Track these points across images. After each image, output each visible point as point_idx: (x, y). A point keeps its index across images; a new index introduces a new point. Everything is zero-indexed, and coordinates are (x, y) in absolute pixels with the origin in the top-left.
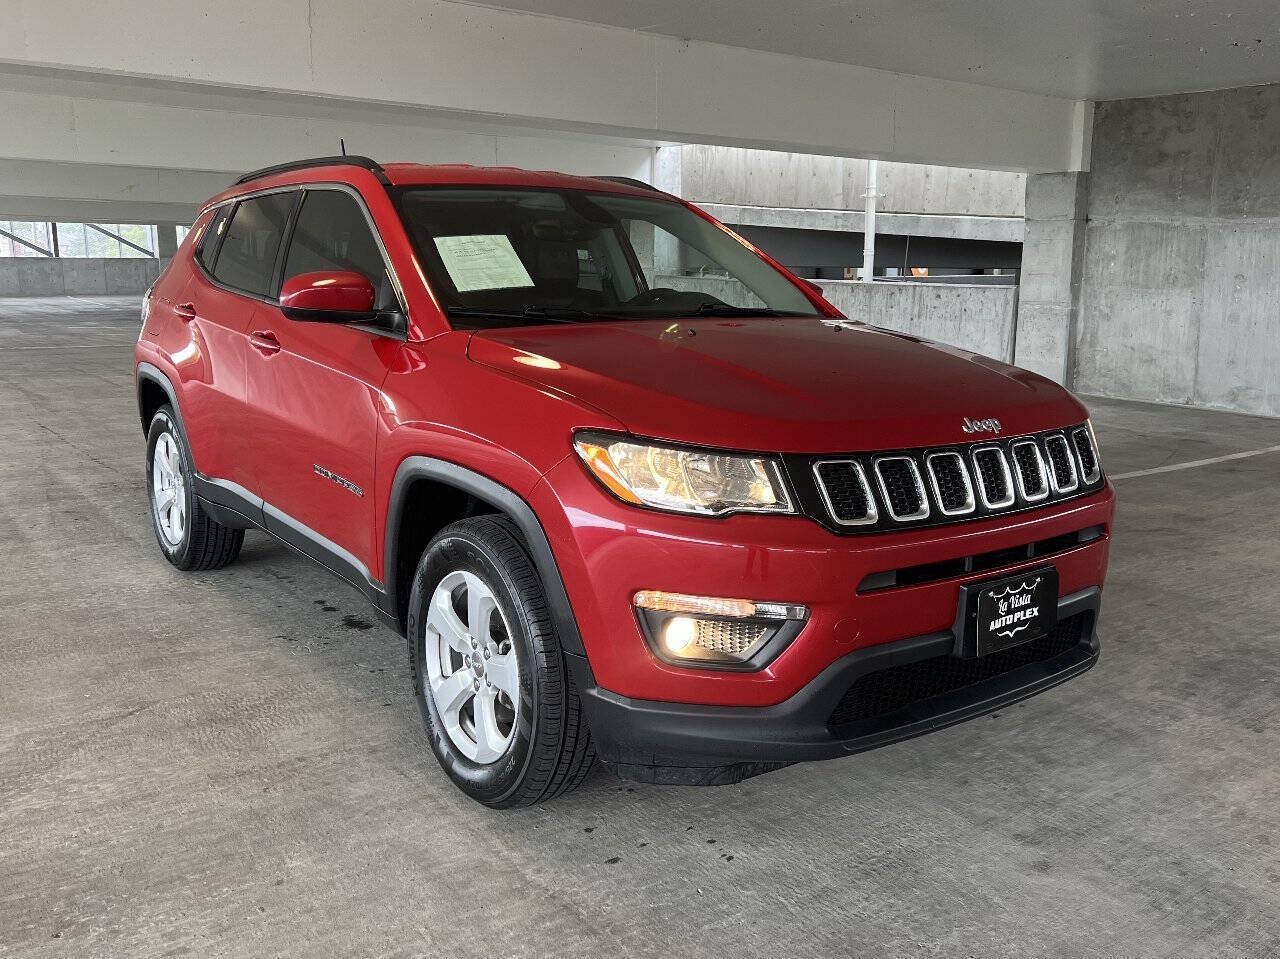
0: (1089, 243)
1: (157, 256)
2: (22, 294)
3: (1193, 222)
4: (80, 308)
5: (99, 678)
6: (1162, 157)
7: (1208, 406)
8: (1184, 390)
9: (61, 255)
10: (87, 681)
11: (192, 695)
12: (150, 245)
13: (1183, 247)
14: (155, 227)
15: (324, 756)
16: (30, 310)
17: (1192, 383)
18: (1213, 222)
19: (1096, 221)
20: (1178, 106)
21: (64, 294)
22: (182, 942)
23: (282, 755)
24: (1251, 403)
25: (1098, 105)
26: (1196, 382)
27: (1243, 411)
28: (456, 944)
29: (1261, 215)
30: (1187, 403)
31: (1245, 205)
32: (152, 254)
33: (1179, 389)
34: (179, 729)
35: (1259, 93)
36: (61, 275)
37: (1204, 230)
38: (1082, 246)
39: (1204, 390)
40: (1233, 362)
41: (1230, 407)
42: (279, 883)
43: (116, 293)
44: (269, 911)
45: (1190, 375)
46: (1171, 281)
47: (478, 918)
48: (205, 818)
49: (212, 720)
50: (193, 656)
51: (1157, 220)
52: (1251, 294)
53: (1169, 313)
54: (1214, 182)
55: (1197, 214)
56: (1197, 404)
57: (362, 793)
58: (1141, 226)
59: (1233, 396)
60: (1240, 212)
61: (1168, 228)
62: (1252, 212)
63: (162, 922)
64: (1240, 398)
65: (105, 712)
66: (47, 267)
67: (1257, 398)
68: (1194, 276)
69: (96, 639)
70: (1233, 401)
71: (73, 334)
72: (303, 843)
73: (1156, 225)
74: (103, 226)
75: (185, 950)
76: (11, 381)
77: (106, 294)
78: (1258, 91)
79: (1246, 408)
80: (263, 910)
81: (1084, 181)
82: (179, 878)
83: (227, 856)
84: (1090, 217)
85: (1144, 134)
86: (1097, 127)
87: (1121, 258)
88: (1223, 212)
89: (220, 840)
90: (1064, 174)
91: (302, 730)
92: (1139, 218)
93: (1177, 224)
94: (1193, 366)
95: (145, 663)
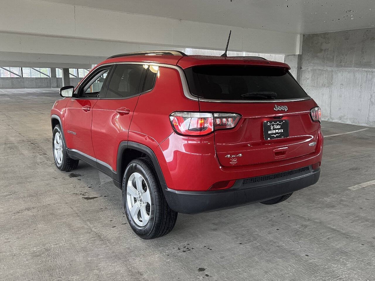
0: (302, 75)
1: (50, 77)
2: (13, 88)
3: (329, 69)
4: (28, 92)
5: (6, 186)
6: (321, 50)
7: (334, 121)
8: (327, 117)
9: (23, 77)
10: (3, 187)
11: (27, 190)
12: (48, 74)
13: (327, 76)
14: (50, 69)
15: (54, 204)
16: (14, 92)
17: (329, 115)
18: (334, 69)
19: (304, 68)
20: (325, 36)
21: (24, 88)
22: (9, 240)
23: (45, 203)
24: (345, 120)
25: (304, 35)
26: (330, 114)
27: (343, 123)
28: (70, 242)
29: (347, 67)
30: (328, 120)
31: (343, 64)
32: (49, 76)
33: (326, 116)
34: (22, 198)
35: (347, 33)
36: (23, 82)
37: (332, 71)
38: (300, 75)
39: (332, 117)
40: (340, 109)
41: (340, 122)
42: (35, 230)
43: (39, 88)
44: (30, 235)
45: (329, 112)
46: (324, 85)
47: (77, 237)
48: (22, 216)
49: (30, 196)
50: (30, 182)
51: (320, 68)
52: (345, 89)
53: (323, 94)
54: (335, 58)
55: (330, 67)
56: (331, 120)
57: (60, 212)
58: (315, 70)
59: (340, 118)
60: (342, 66)
61: (322, 70)
62: (345, 66)
63: (6, 236)
64: (342, 119)
65: (5, 194)
66: (19, 80)
67: (346, 119)
68: (330, 84)
69: (8, 178)
70: (340, 120)
71: (24, 100)
72: (43, 222)
73: (320, 70)
74: (36, 68)
75: (9, 242)
76: (3, 113)
77: (36, 88)
78: (347, 32)
79: (344, 121)
80: (29, 235)
81: (300, 57)
82: (12, 228)
83: (24, 224)
84: (302, 67)
85: (316, 44)
86: (303, 42)
87: (310, 79)
88: (337, 66)
89: (24, 221)
90: (295, 55)
91: (51, 198)
92: (315, 68)
93: (325, 69)
94: (330, 109)
95: (18, 183)
